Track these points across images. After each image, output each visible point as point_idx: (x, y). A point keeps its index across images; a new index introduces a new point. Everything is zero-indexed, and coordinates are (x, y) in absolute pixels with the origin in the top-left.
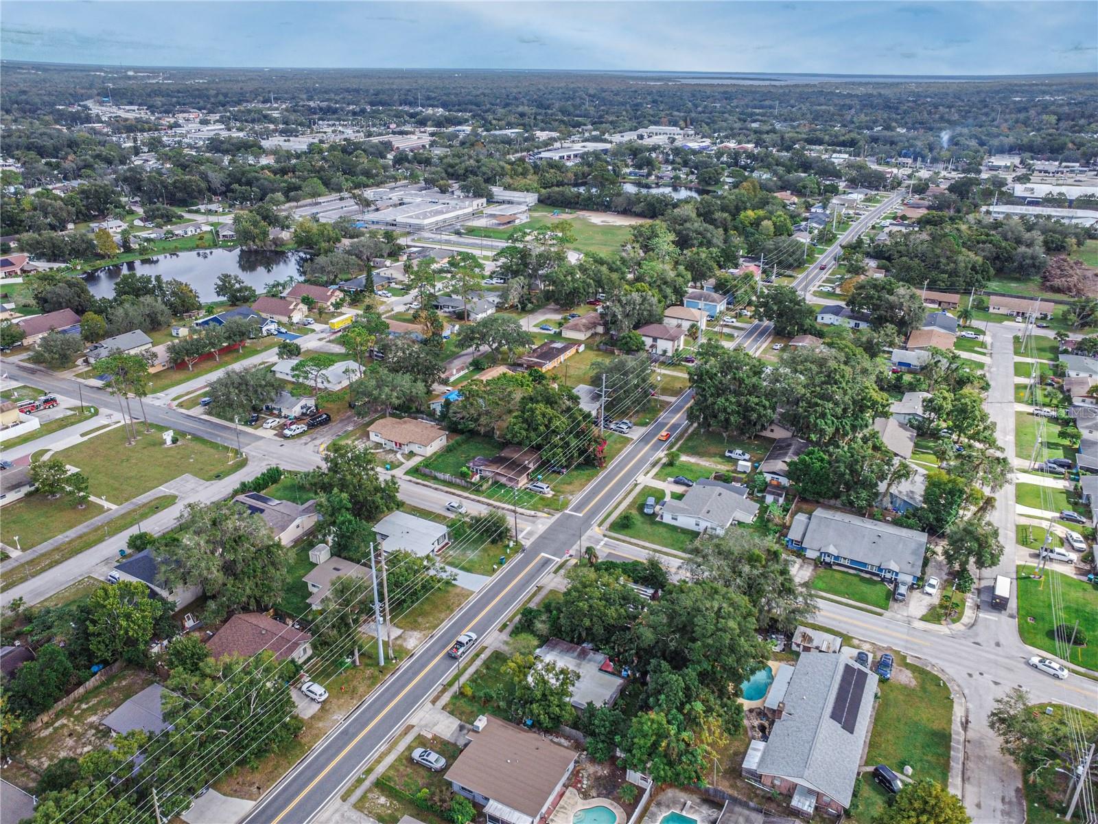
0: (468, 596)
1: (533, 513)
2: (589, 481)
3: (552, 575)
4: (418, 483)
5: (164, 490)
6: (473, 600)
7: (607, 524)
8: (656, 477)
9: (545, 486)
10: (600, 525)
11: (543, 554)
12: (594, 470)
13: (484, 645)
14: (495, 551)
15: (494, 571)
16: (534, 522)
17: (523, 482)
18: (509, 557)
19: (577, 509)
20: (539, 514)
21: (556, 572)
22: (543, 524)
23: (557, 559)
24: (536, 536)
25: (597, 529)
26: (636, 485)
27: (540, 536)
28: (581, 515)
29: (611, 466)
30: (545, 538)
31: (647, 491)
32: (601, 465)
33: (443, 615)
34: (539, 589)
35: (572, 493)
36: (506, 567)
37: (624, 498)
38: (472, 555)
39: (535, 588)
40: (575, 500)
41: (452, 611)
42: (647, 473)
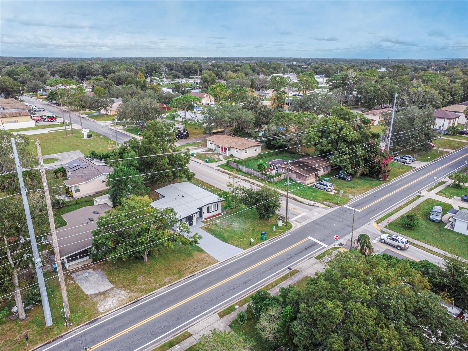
0: (209, 264)
1: (312, 203)
2: (372, 188)
3: (314, 260)
4: (224, 172)
5: (56, 156)
6: (211, 269)
7: (385, 223)
8: (440, 193)
9: (329, 184)
10: (378, 222)
11: (310, 238)
12: (378, 182)
13: (190, 331)
14: (260, 227)
15: (251, 244)
16: (311, 210)
17: (311, 180)
18: (274, 234)
19: (356, 205)
20: (318, 204)
21: (319, 258)
22: (319, 213)
23: (324, 245)
24: (309, 221)
25: (375, 225)
26: (419, 197)
27: (313, 222)
28: (359, 211)
29: (393, 181)
30: (317, 224)
31: (431, 203)
32: (385, 179)
33: (166, 280)
34: (293, 273)
35: (354, 194)
36: (266, 243)
37: (407, 204)
38: (237, 226)
39: (288, 271)
40: (355, 199)
41: (181, 276)
42: (431, 190)
